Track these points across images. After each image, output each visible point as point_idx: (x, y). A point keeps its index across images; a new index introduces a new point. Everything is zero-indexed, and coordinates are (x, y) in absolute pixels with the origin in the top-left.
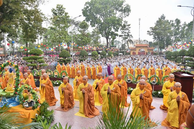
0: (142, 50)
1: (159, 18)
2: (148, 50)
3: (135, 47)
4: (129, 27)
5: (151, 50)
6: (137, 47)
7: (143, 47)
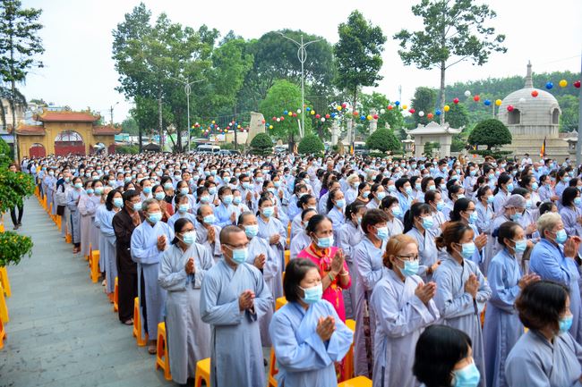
0: (73, 139)
1: (127, 16)
2: (95, 136)
3: (39, 123)
4: (34, 22)
5: (107, 138)
6: (46, 123)
7: (76, 123)
